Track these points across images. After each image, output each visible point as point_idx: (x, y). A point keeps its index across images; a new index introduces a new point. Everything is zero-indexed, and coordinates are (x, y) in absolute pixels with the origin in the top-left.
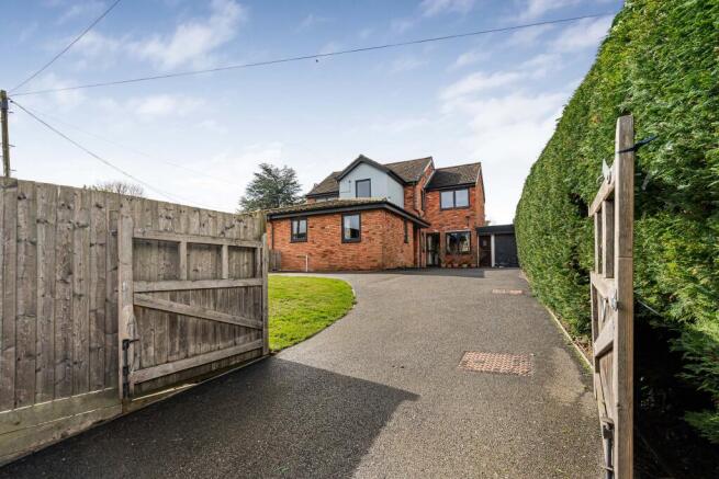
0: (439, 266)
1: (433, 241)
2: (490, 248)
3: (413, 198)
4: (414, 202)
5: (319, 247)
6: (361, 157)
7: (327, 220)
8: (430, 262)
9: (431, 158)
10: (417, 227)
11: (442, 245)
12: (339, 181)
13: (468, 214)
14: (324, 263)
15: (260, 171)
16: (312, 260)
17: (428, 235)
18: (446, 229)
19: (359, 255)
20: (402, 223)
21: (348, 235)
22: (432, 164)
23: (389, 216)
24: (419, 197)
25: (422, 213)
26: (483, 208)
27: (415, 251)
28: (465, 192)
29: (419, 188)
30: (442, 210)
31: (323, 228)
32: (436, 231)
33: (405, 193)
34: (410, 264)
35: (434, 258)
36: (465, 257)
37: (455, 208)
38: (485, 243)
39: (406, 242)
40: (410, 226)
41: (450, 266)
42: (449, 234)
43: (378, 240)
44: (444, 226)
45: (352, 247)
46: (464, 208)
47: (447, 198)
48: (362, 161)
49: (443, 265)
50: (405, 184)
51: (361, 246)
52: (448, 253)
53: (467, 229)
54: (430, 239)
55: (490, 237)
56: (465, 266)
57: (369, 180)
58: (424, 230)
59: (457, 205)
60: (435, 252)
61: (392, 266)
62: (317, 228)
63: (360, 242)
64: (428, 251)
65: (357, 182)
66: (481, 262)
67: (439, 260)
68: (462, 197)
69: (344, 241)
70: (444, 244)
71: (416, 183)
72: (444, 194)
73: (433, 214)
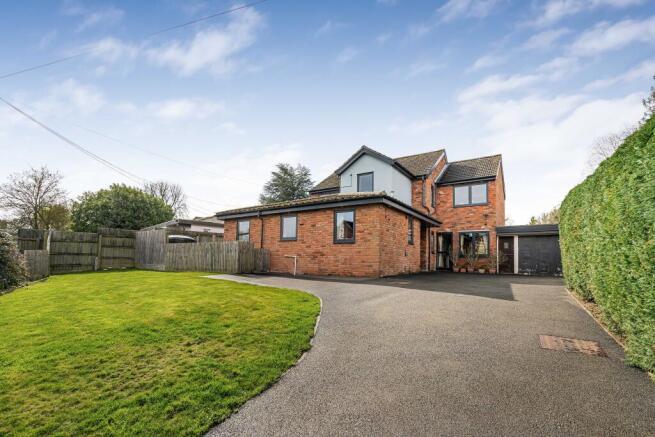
0: (450, 270)
1: (444, 242)
2: (512, 252)
3: (421, 193)
4: (423, 198)
5: (308, 247)
6: (364, 148)
7: (319, 216)
8: (440, 264)
9: (444, 151)
10: (424, 226)
11: (455, 246)
12: (340, 175)
13: (486, 211)
14: (313, 267)
15: (278, 170)
16: (301, 261)
17: (439, 234)
18: (459, 229)
19: (351, 259)
20: (406, 221)
21: (341, 235)
22: (445, 158)
23: (390, 213)
24: (428, 193)
25: (432, 210)
26: (503, 205)
27: (423, 252)
28: (484, 187)
29: (430, 182)
30: (455, 207)
31: (314, 226)
32: (448, 230)
33: (413, 188)
34: (415, 268)
35: (444, 260)
36: (482, 260)
37: (471, 205)
38: (506, 245)
39: (411, 243)
40: (417, 225)
41: (463, 270)
42: (464, 234)
43: (375, 242)
44: (457, 225)
45: (344, 248)
46: (482, 205)
47: (461, 194)
48: (364, 152)
49: (456, 269)
50: (413, 178)
51: (355, 248)
52: (461, 256)
53: (484, 228)
54: (441, 239)
55: (512, 238)
56: (482, 271)
57: (372, 173)
58: (435, 230)
59: (473, 202)
60: (446, 253)
61: (392, 272)
62: (308, 226)
63: (353, 243)
64: (438, 252)
65: (358, 175)
66: (502, 267)
67: (451, 264)
68: (479, 193)
69: (336, 242)
70: (457, 245)
71: (426, 177)
72: (457, 189)
73: (445, 212)
